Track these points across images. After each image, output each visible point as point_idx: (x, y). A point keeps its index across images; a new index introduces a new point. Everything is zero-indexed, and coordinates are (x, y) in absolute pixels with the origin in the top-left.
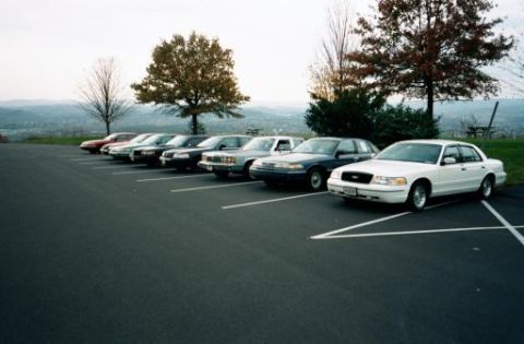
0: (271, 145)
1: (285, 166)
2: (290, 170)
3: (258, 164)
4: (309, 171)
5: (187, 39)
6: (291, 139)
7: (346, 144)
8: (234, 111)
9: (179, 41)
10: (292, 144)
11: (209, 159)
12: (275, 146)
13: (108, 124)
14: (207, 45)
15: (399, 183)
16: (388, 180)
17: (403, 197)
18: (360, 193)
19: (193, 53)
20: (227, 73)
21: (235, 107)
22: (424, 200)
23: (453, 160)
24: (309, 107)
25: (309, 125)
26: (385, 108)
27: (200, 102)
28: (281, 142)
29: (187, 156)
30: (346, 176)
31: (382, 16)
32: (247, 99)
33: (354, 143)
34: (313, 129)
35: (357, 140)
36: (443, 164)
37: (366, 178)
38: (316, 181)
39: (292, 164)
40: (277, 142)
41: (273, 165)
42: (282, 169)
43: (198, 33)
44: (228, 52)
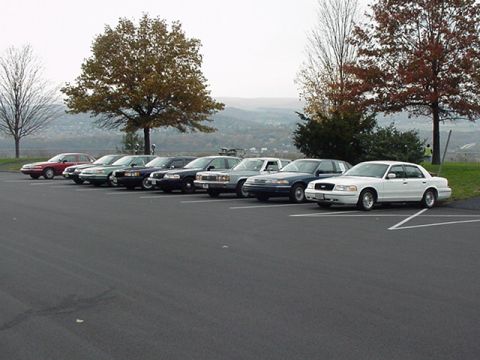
0: (261, 166)
1: (274, 182)
2: (278, 184)
3: (251, 180)
4: (293, 186)
5: (137, 24)
6: (279, 161)
7: (326, 164)
8: (202, 123)
9: (127, 27)
10: (280, 165)
11: (204, 178)
12: (264, 168)
13: (17, 140)
14: (164, 32)
15: (353, 190)
16: (345, 188)
17: (355, 200)
18: (326, 197)
19: (145, 43)
20: (192, 71)
21: (203, 118)
22: (372, 203)
23: (394, 175)
24: (297, 128)
25: (298, 147)
26: (375, 130)
27: (154, 110)
28: (270, 163)
29: (178, 177)
30: (318, 187)
31: (378, 25)
32: (220, 106)
33: (333, 164)
34: (302, 151)
35: (336, 162)
36: (387, 178)
37: (330, 187)
38: (299, 195)
39: (279, 180)
40: (266, 164)
41: (263, 181)
42: (270, 184)
43: (152, 17)
44: (194, 42)
